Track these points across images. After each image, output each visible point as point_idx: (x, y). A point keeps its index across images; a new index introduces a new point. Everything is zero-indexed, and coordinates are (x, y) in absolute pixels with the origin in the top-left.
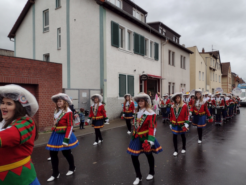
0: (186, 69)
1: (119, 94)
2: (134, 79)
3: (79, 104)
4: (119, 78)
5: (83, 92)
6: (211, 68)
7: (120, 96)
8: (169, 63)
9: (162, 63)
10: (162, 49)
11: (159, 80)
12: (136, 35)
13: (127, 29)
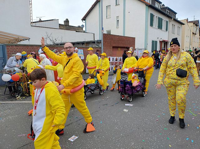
0: (180, 35)
1: (152, 51)
2: (157, 43)
4: (152, 42)
6: (193, 33)
8: (172, 32)
9: (169, 32)
11: (167, 42)
12: (159, 18)
13: (156, 15)
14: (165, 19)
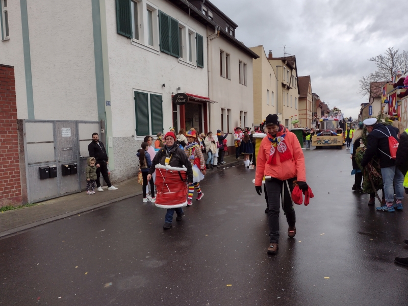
0: (247, 85)
1: (137, 130)
2: (162, 101)
3: (55, 152)
4: (135, 99)
5: (64, 127)
6: (283, 85)
7: (138, 134)
8: (221, 74)
9: (210, 73)
10: (209, 46)
11: (205, 103)
12: (163, 18)
13: (146, 3)
14: (191, 26)
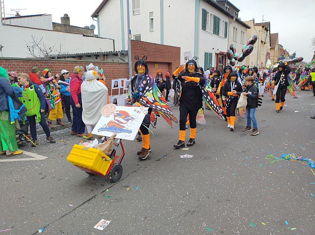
2: (212, 56)
4: (205, 55)
6: (262, 42)
8: (233, 40)
9: (229, 39)
11: (225, 55)
12: (215, 17)
13: (210, 13)
14: (223, 19)
